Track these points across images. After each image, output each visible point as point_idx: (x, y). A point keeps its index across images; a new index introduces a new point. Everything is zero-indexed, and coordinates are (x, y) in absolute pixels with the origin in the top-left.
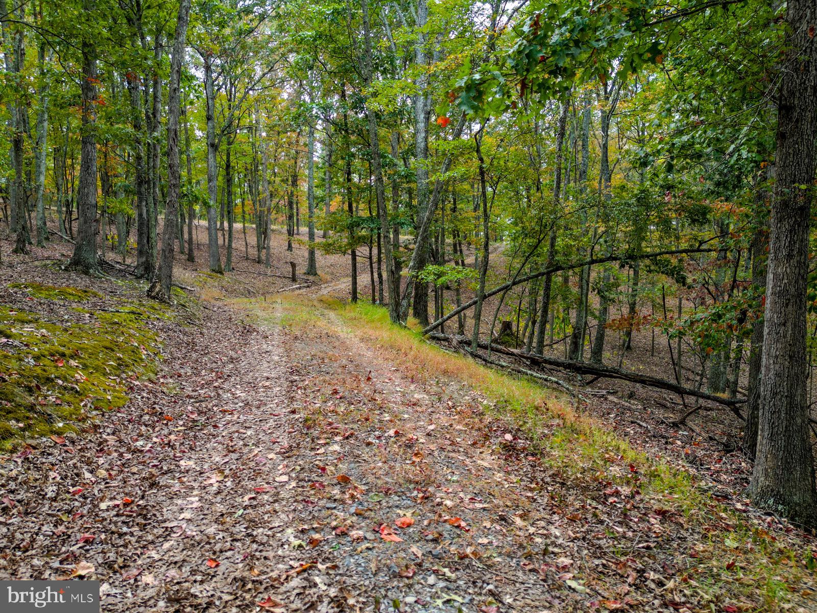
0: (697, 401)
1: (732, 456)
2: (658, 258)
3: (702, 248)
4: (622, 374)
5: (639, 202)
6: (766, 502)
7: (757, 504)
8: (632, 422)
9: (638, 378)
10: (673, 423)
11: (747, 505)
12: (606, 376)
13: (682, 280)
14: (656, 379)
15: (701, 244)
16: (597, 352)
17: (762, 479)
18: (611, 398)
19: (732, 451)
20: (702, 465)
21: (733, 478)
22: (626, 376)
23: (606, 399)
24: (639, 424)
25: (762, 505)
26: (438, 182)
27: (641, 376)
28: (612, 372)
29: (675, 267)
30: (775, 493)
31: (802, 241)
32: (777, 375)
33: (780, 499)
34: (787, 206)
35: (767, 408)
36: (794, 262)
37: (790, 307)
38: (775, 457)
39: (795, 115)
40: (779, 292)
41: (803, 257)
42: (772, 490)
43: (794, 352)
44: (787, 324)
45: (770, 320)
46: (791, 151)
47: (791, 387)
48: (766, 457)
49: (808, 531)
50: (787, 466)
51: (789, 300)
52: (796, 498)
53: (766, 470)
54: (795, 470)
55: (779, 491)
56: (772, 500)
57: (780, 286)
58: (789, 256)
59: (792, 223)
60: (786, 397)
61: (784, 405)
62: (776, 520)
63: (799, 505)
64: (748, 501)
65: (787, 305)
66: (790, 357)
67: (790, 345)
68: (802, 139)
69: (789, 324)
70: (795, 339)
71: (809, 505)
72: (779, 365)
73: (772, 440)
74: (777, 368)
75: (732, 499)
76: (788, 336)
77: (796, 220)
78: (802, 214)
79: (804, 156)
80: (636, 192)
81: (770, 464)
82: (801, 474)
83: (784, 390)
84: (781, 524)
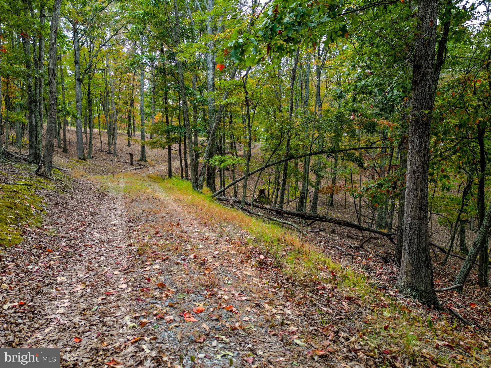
0: (370, 234)
1: (388, 265)
2: (348, 152)
3: (373, 146)
4: (328, 219)
5: (337, 119)
6: (406, 290)
7: (401, 292)
8: (333, 247)
9: (337, 222)
10: (356, 247)
11: (396, 292)
12: (319, 220)
13: (361, 165)
14: (347, 222)
15: (372, 144)
16: (314, 207)
17: (404, 277)
18: (321, 233)
19: (388, 262)
20: (372, 271)
21: (389, 277)
22: (330, 220)
23: (319, 234)
24: (337, 248)
25: (405, 292)
26: (221, 105)
27: (339, 220)
28: (322, 218)
29: (358, 157)
30: (411, 285)
31: (426, 142)
32: (413, 218)
33: (414, 288)
34: (418, 122)
35: (407, 237)
36: (421, 154)
37: (419, 180)
38: (411, 265)
39: (423, 70)
40: (414, 171)
41: (426, 151)
42: (410, 284)
43: (421, 205)
44: (418, 190)
45: (409, 187)
46: (420, 91)
47: (420, 225)
48: (407, 265)
49: (429, 306)
50: (418, 270)
51: (419, 176)
52: (422, 288)
53: (407, 272)
54: (422, 272)
55: (413, 284)
56: (410, 289)
57: (414, 168)
58: (419, 151)
59: (420, 132)
60: (417, 230)
61: (416, 235)
62: (412, 300)
63: (424, 291)
64: (396, 290)
65: (418, 178)
66: (420, 208)
67: (419, 201)
68: (426, 84)
69: (419, 190)
70: (422, 197)
71: (430, 291)
72: (413, 213)
73: (410, 255)
74: (412, 214)
75: (388, 290)
76: (419, 196)
77: (423, 131)
78: (426, 127)
79: (427, 94)
80: (336, 113)
81: (409, 269)
82: (425, 274)
83: (416, 227)
84: (414, 302)
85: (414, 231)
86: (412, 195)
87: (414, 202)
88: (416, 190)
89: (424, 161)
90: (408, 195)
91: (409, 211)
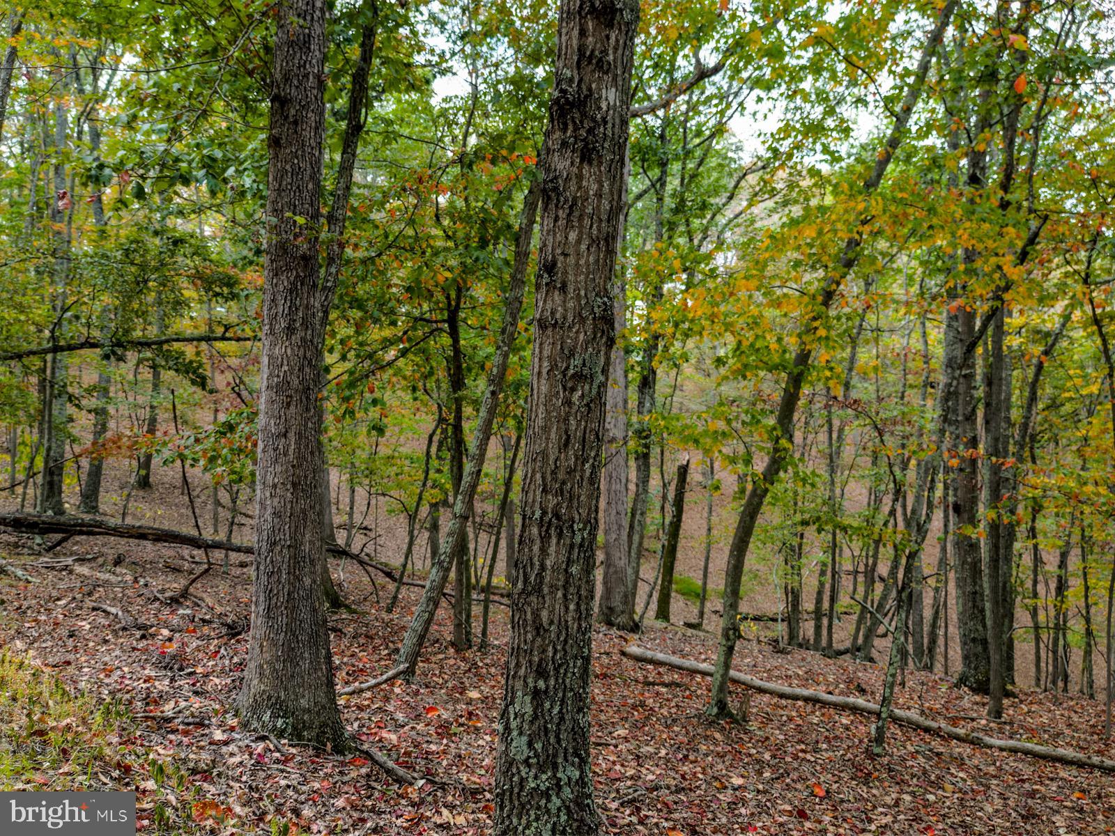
0: (227, 556)
1: (238, 641)
2: (165, 347)
3: (227, 335)
4: (108, 528)
5: (127, 256)
6: (259, 719)
7: (245, 726)
8: (94, 609)
9: (133, 532)
10: (171, 598)
11: (232, 729)
12: (81, 533)
13: (202, 382)
14: (162, 531)
15: (227, 330)
16: (90, 496)
18: (79, 569)
19: (239, 633)
20: (181, 669)
21: (229, 681)
22: (114, 529)
23: (71, 572)
24: (104, 611)
25: (255, 724)
27: (140, 527)
28: (91, 526)
29: (191, 362)
30: (273, 700)
31: (307, 307)
32: (276, 514)
33: (280, 709)
34: (285, 251)
35: (262, 568)
36: (296, 338)
37: (292, 408)
38: (274, 643)
39: (293, 112)
40: (277, 385)
41: (309, 332)
42: (269, 698)
43: (299, 477)
44: (289, 435)
45: (264, 430)
46: (288, 167)
47: (296, 531)
48: (261, 646)
49: (319, 752)
50: (290, 656)
51: (291, 397)
52: (303, 703)
53: (261, 666)
54: (302, 658)
55: (279, 697)
56: (269, 713)
57: (278, 376)
58: (290, 330)
59: (292, 279)
60: (289, 546)
61: (286, 560)
62: (271, 747)
63: (309, 711)
64: (233, 722)
65: (289, 404)
66: (294, 485)
67: (293, 466)
68: (304, 151)
69: (291, 435)
70: (300, 457)
71: (324, 707)
72: (276, 500)
73: (269, 617)
74: (275, 504)
75: (208, 726)
76: (291, 452)
77: (298, 276)
78: (306, 266)
79: (307, 178)
80: (123, 240)
81: (267, 656)
82: (311, 662)
83: (285, 537)
84: (279, 751)
85: (279, 548)
86: (275, 450)
87: (279, 469)
88: (285, 435)
89: (305, 357)
90: (264, 451)
91: (268, 494)
